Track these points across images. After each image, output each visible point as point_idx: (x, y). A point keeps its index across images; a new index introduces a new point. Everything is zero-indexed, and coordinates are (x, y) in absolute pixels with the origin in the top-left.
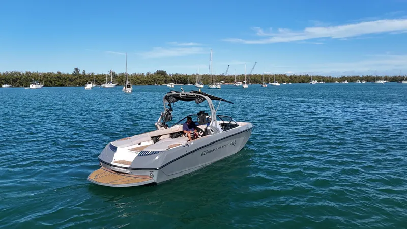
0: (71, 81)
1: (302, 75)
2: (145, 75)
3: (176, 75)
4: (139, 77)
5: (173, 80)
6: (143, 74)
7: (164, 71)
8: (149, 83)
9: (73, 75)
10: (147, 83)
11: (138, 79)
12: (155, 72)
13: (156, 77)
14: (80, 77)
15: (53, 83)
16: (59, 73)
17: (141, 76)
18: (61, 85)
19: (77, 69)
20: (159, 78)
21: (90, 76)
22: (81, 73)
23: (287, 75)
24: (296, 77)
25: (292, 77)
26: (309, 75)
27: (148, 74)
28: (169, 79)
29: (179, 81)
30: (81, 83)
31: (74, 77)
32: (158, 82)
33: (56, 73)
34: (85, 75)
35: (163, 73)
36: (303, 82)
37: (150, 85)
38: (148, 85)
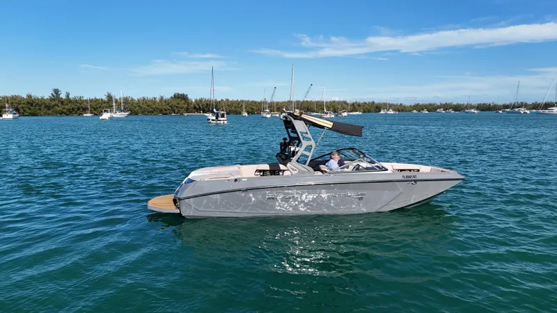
0: (48, 107)
1: (367, 101)
2: (158, 100)
3: (201, 100)
4: (151, 103)
5: (197, 107)
6: (155, 98)
7: (185, 94)
8: (165, 112)
9: (51, 100)
10: (161, 110)
11: (148, 106)
12: (172, 95)
13: (174, 103)
14: (62, 103)
15: (21, 110)
16: (29, 96)
17: (152, 101)
18: (34, 115)
19: (56, 91)
20: (178, 104)
21: (76, 101)
22: (63, 96)
23: (348, 102)
24: (359, 105)
25: (356, 105)
26: (376, 102)
27: (161, 99)
28: (192, 106)
29: (206, 110)
30: (65, 110)
31: (53, 103)
32: (176, 111)
33: (25, 97)
34: (69, 100)
35: (183, 98)
36: (369, 111)
37: (166, 114)
38: (163, 114)
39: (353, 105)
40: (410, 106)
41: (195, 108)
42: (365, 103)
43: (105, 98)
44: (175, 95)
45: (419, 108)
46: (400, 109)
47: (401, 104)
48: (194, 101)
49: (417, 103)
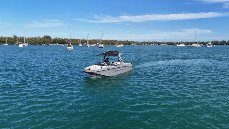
3: (56, 39)
4: (34, 40)
5: (55, 41)
6: (36, 38)
7: (50, 36)
8: (40, 43)
11: (33, 41)
12: (44, 36)
13: (45, 39)
17: (34, 38)
24: (122, 42)
25: (121, 42)
27: (39, 37)
28: (52, 41)
29: (59, 42)
32: (46, 43)
35: (49, 37)
36: (126, 44)
37: (41, 44)
38: (40, 44)
40: (141, 43)
41: (54, 42)
42: (124, 41)
43: (13, 37)
44: (45, 36)
45: (145, 43)
46: (138, 43)
47: (138, 42)
48: (53, 39)
49: (144, 41)
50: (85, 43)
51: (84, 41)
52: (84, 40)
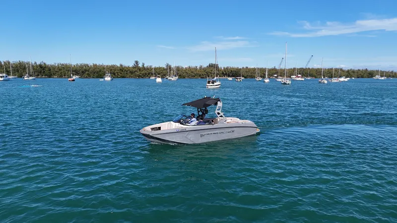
0: (132, 72)
1: (361, 69)
2: (198, 68)
3: (227, 68)
4: (193, 70)
5: (225, 73)
6: (196, 67)
7: (217, 64)
8: (202, 76)
9: (133, 67)
10: (200, 75)
11: (192, 72)
12: (208, 65)
13: (209, 70)
14: (140, 69)
15: (116, 74)
16: (121, 65)
17: (194, 68)
18: (123, 77)
19: (137, 62)
20: (212, 71)
21: (148, 69)
22: (140, 65)
23: (344, 69)
24: (353, 72)
26: (369, 69)
27: (201, 67)
28: (221, 72)
30: (141, 75)
31: (134, 70)
33: (119, 66)
34: (144, 68)
35: (215, 66)
36: (362, 77)
37: (203, 78)
38: (202, 78)
39: (348, 71)
41: (223, 73)
42: (359, 70)
43: (165, 67)
44: (209, 65)
47: (392, 72)
48: (223, 69)
50: (276, 75)
51: (274, 72)
52: (274, 69)
